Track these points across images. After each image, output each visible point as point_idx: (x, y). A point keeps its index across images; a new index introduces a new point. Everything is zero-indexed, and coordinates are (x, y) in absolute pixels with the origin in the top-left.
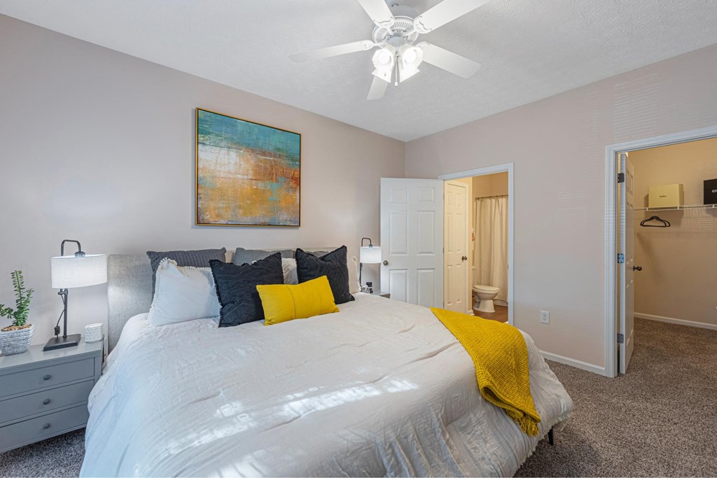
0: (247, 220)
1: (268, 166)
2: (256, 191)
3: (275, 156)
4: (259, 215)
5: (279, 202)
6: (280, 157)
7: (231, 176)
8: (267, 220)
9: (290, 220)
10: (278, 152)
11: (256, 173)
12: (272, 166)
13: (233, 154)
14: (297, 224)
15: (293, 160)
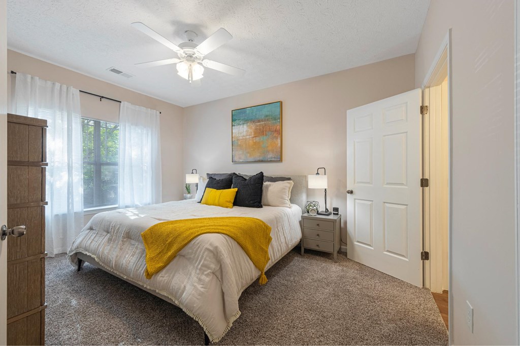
0: (251, 159)
1: (261, 128)
2: (255, 143)
3: (265, 121)
4: (257, 156)
5: (268, 147)
6: (268, 120)
7: (244, 138)
8: (261, 158)
9: (274, 158)
10: (267, 118)
11: (255, 133)
12: (263, 127)
13: (245, 126)
14: (280, 160)
15: (275, 119)
